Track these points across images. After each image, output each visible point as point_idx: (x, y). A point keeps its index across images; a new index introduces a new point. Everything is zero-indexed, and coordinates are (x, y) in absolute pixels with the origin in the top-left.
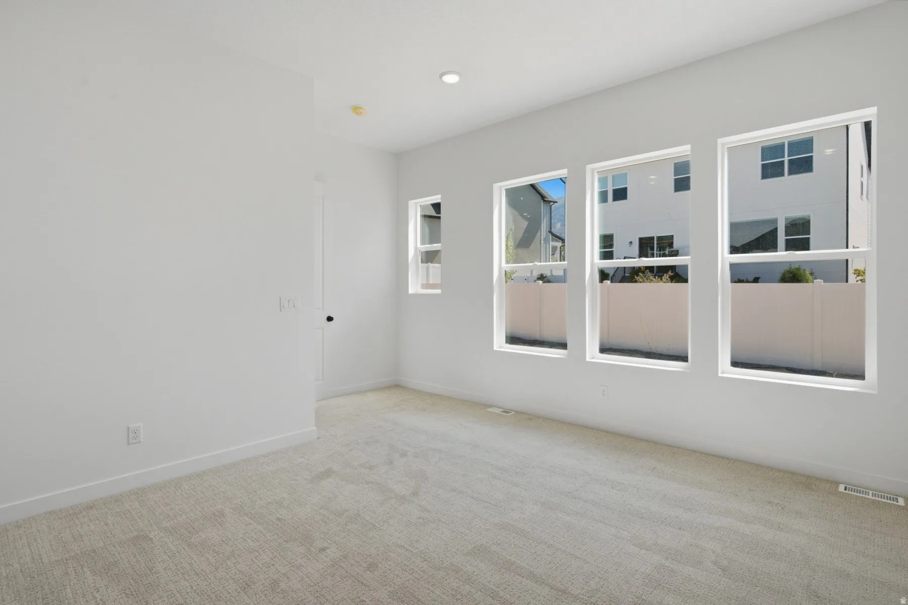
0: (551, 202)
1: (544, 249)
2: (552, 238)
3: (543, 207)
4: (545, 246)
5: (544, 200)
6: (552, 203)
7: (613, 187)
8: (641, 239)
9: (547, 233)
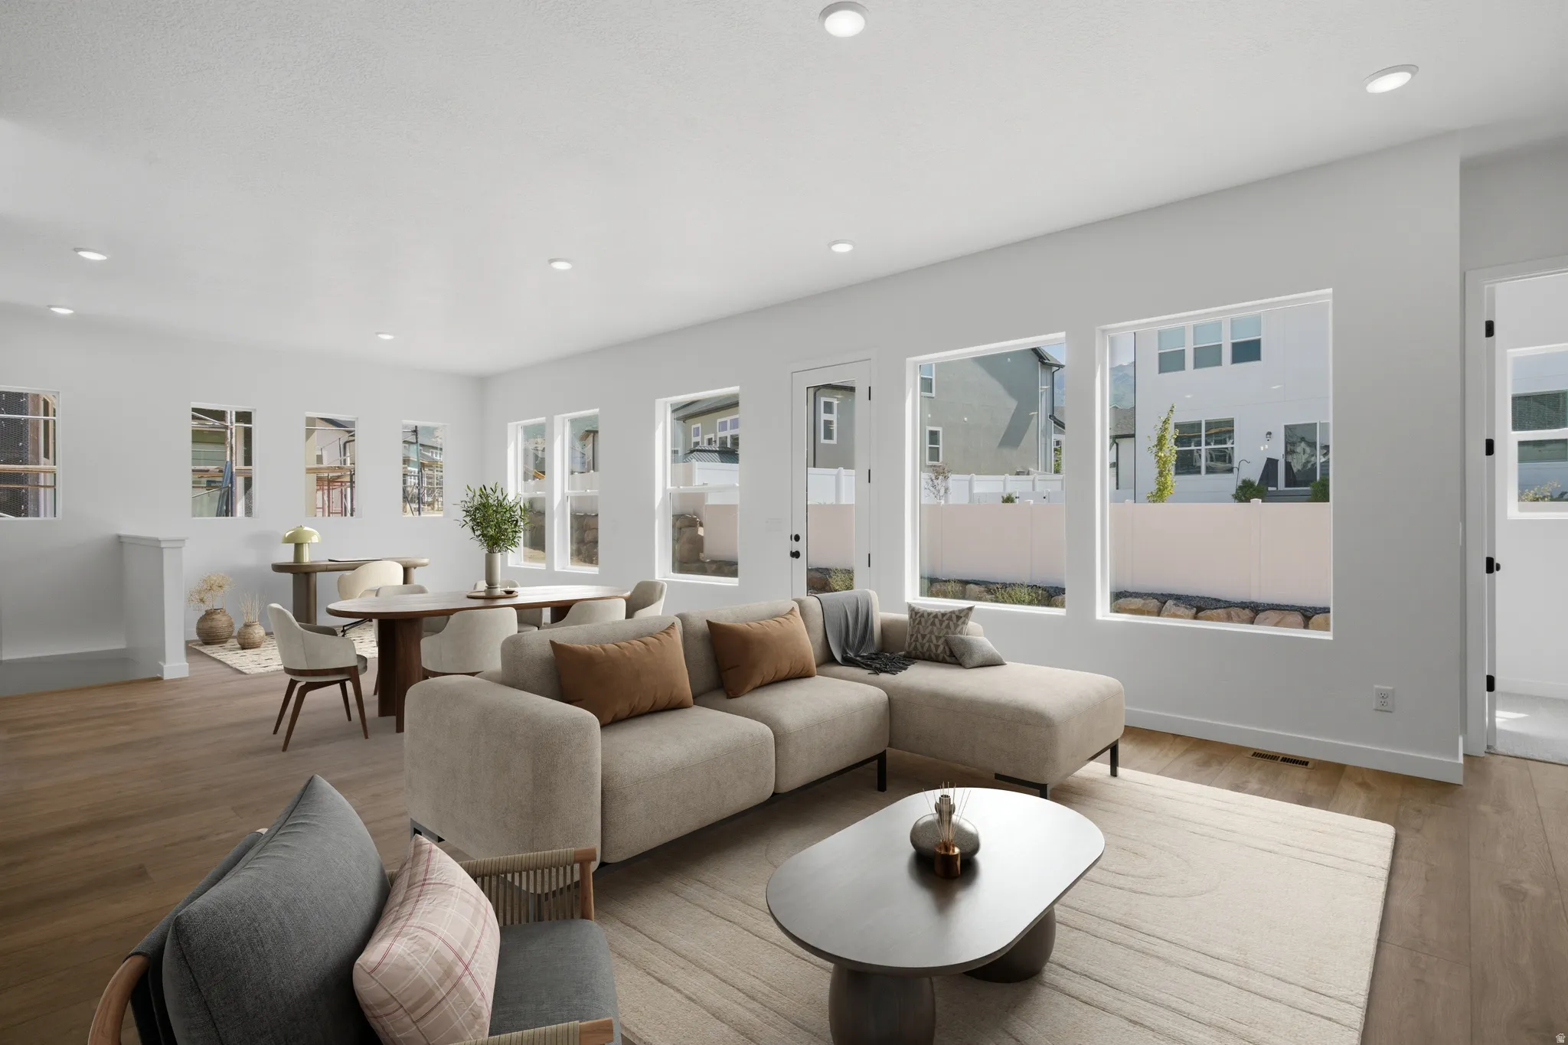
0: (1052, 365)
1: (1043, 446)
2: (1055, 427)
3: (1042, 375)
4: (1044, 442)
5: (1043, 363)
6: (1055, 368)
7: (1232, 339)
8: (1289, 429)
9: (1046, 420)
